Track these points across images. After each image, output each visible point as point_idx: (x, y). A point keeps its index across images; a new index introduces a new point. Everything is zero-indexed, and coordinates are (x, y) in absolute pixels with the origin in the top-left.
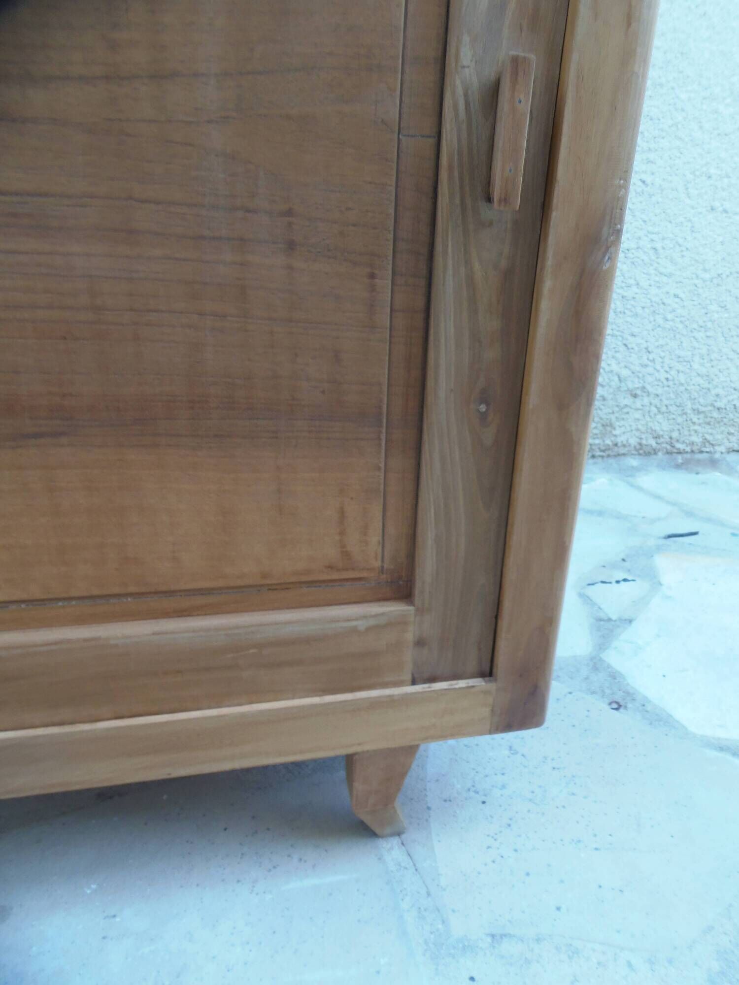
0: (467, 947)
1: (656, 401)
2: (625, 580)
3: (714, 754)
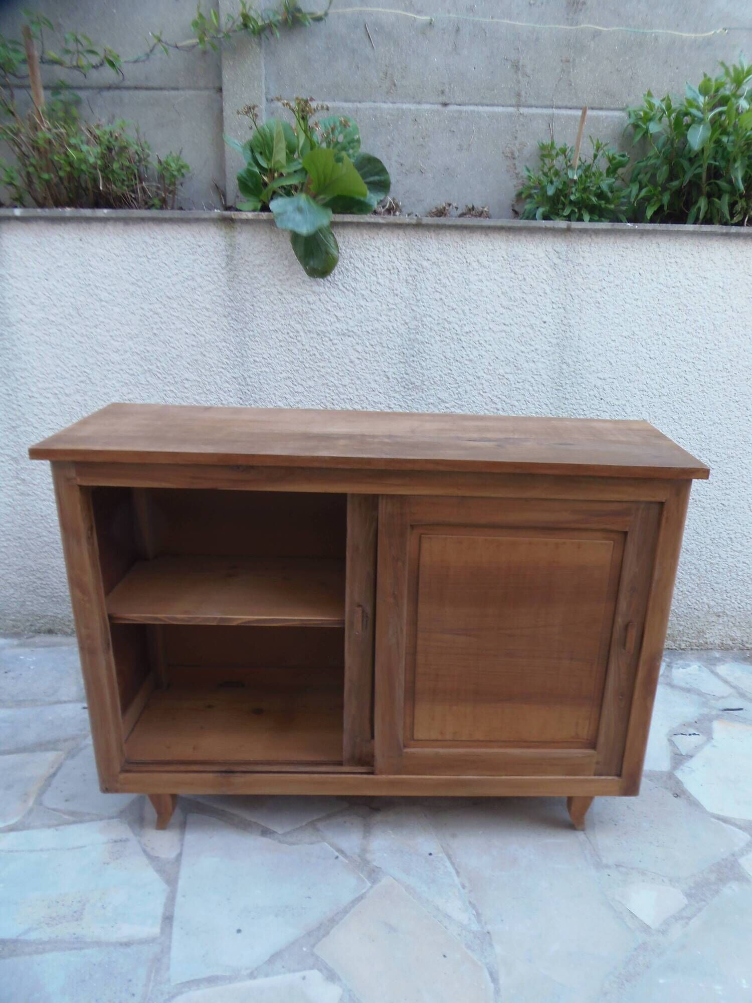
0: (607, 866)
1: (732, 620)
2: (694, 734)
3: (713, 820)
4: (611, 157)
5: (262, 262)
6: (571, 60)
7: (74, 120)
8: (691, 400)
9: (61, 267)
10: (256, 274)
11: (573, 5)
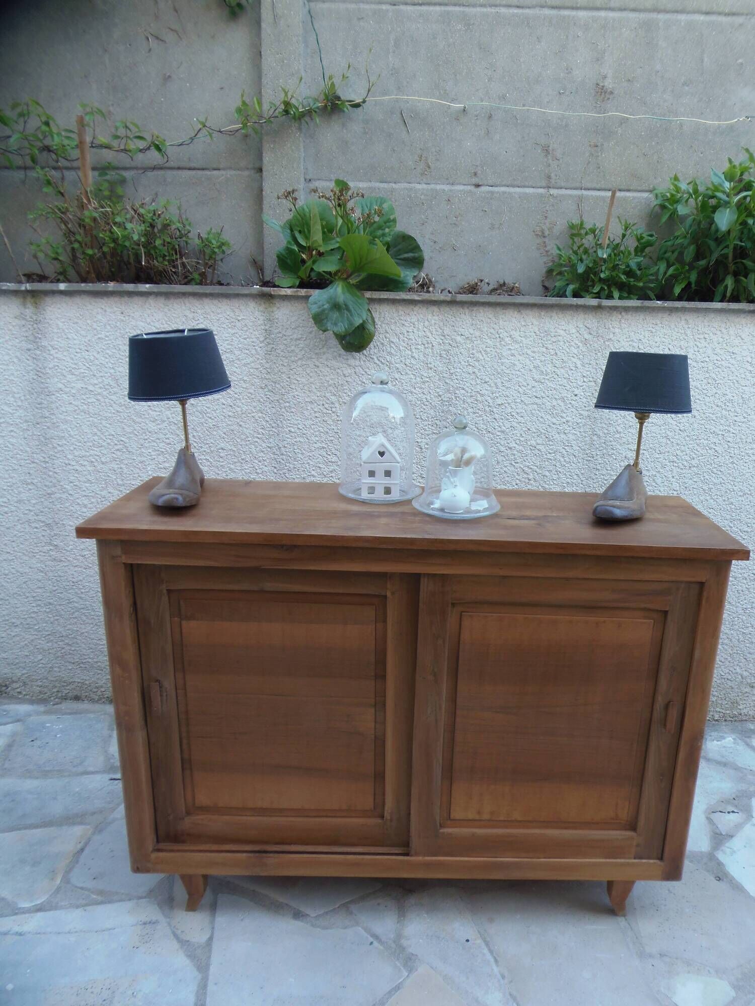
2: (733, 812)
4: (639, 237)
5: (300, 336)
6: (599, 144)
7: (120, 197)
8: (720, 471)
9: (103, 339)
10: (293, 348)
11: (601, 95)
